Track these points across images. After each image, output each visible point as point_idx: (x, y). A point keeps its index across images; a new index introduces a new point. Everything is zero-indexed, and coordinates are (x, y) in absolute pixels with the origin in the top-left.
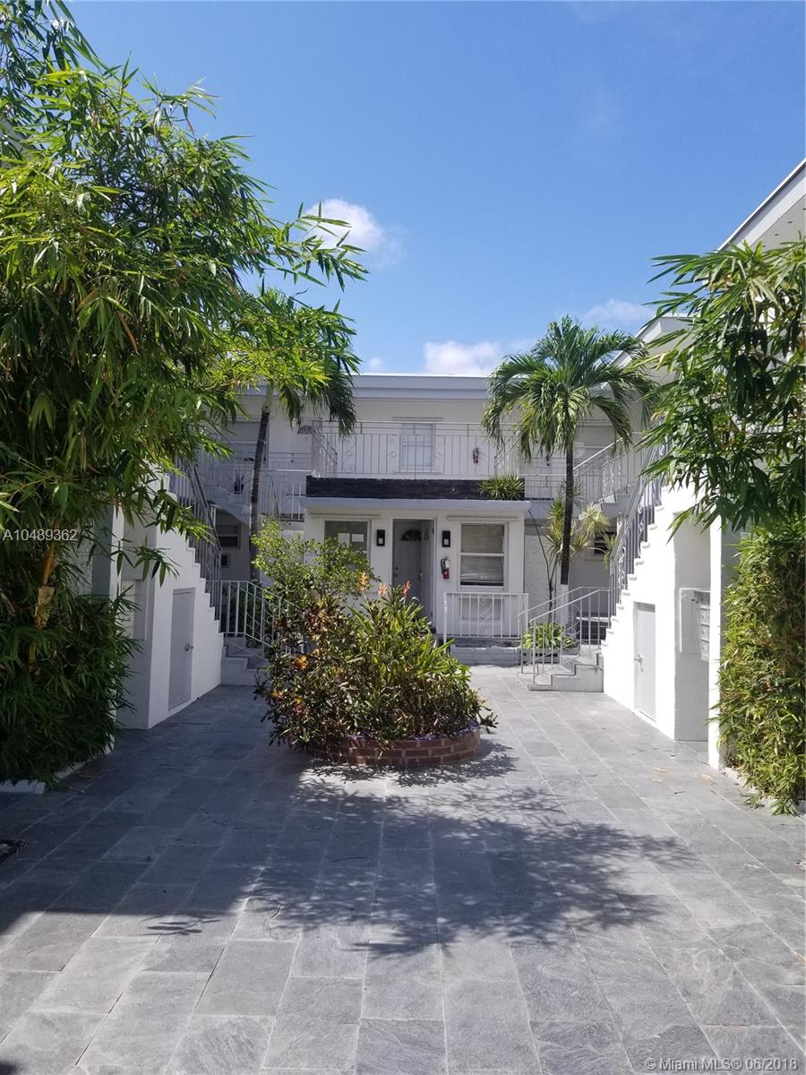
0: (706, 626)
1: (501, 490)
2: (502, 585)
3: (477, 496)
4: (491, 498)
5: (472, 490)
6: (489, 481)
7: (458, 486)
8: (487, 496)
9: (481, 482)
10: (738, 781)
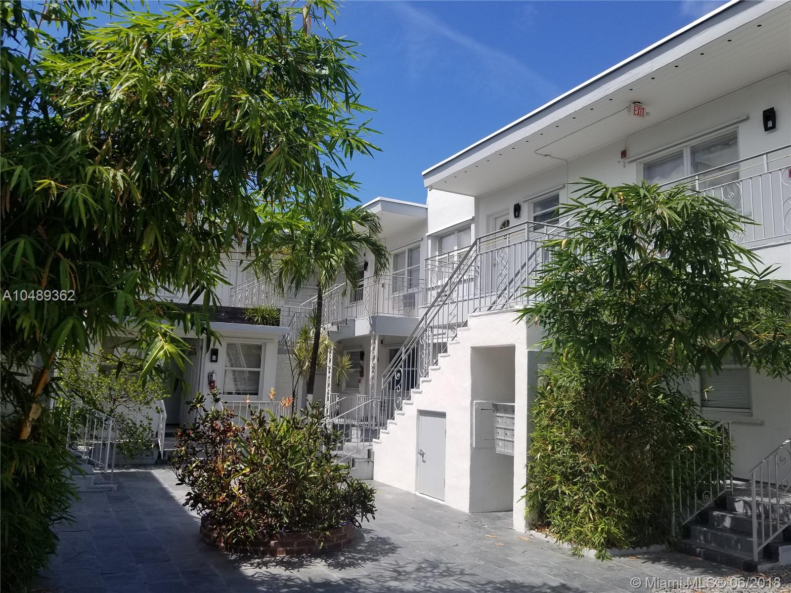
0: (510, 430)
1: (263, 318)
2: (257, 394)
3: (243, 321)
4: (253, 323)
5: (239, 316)
6: (253, 310)
7: (226, 312)
8: (251, 321)
9: (246, 309)
10: (547, 539)
